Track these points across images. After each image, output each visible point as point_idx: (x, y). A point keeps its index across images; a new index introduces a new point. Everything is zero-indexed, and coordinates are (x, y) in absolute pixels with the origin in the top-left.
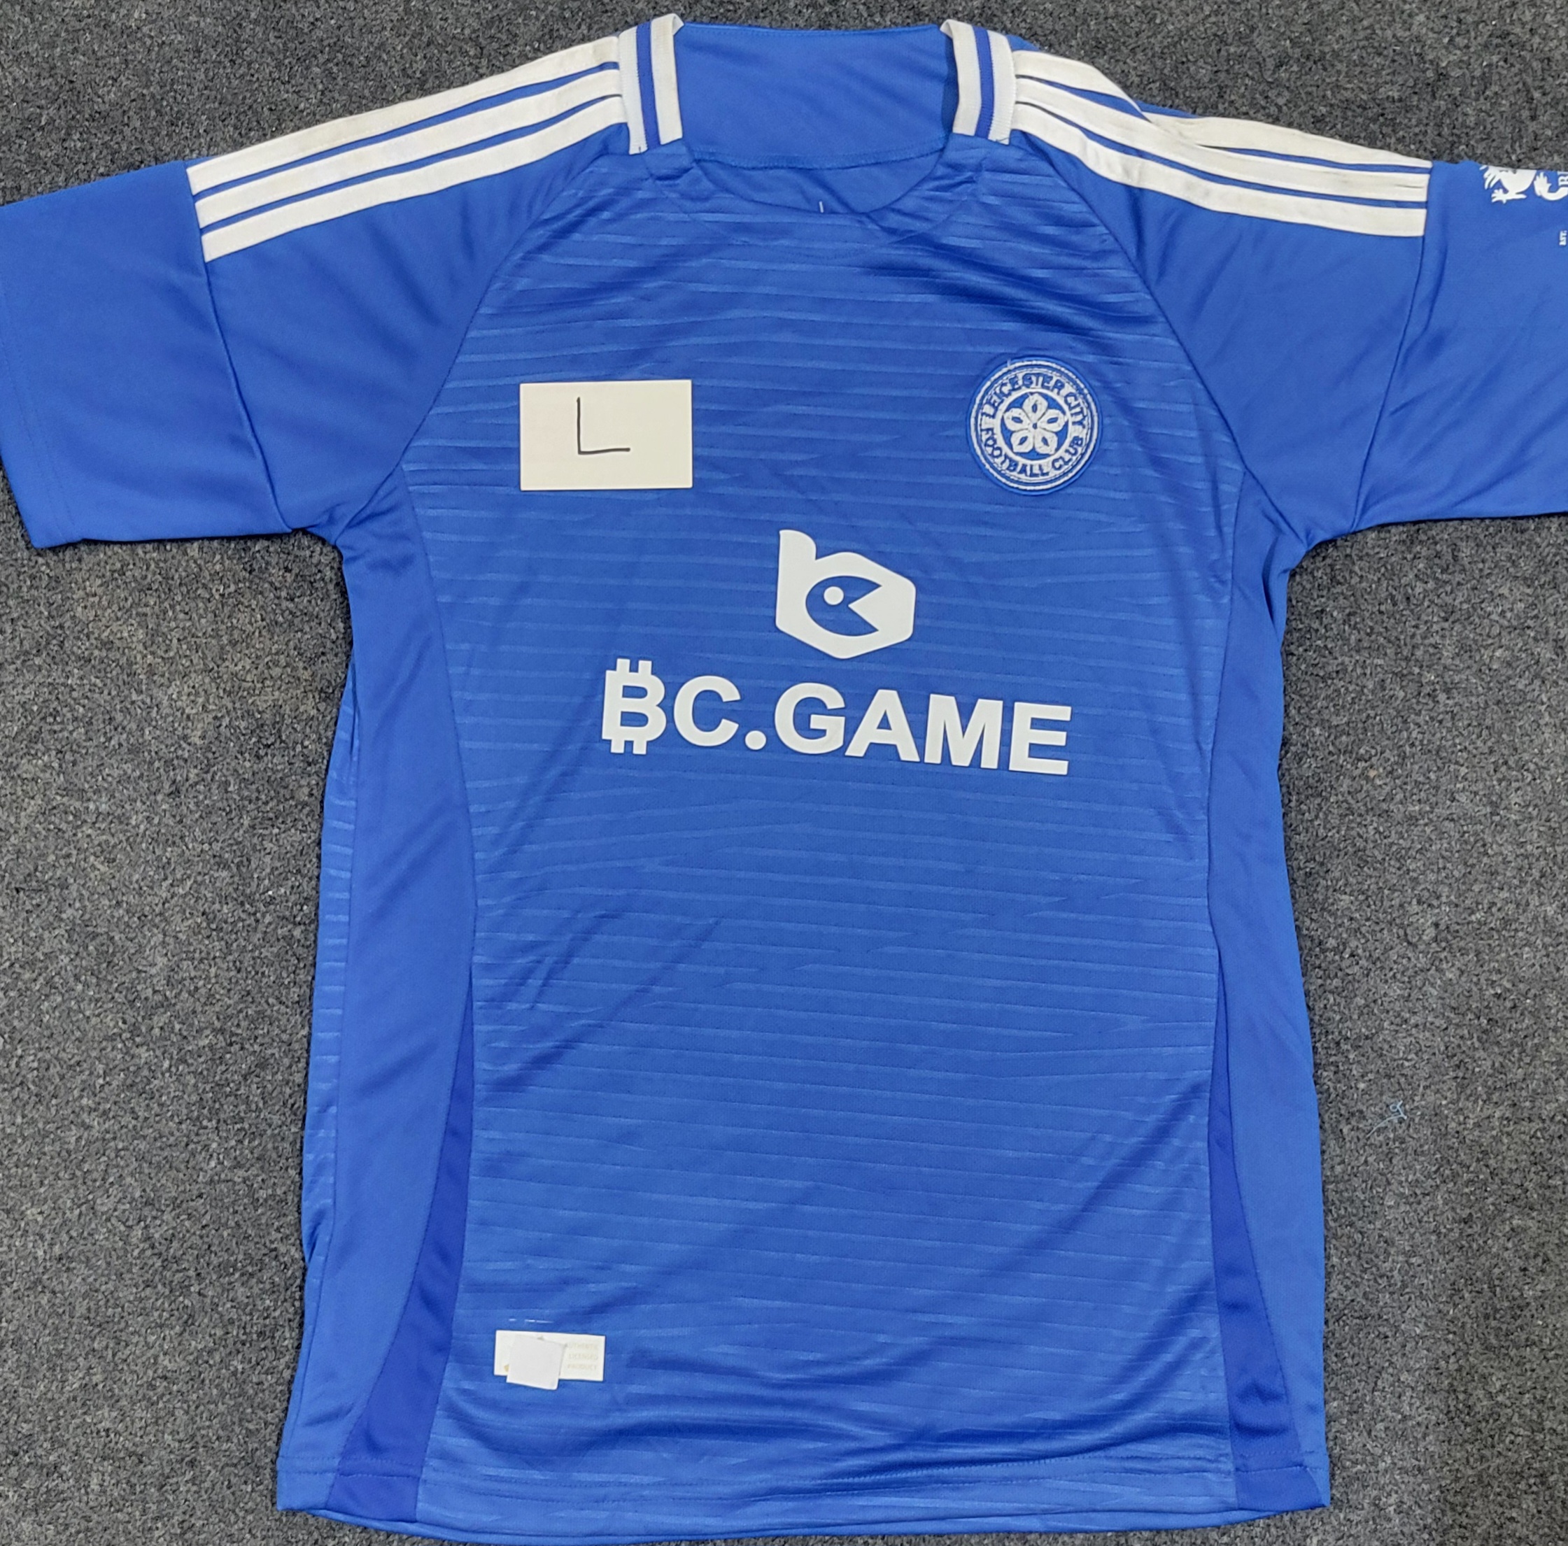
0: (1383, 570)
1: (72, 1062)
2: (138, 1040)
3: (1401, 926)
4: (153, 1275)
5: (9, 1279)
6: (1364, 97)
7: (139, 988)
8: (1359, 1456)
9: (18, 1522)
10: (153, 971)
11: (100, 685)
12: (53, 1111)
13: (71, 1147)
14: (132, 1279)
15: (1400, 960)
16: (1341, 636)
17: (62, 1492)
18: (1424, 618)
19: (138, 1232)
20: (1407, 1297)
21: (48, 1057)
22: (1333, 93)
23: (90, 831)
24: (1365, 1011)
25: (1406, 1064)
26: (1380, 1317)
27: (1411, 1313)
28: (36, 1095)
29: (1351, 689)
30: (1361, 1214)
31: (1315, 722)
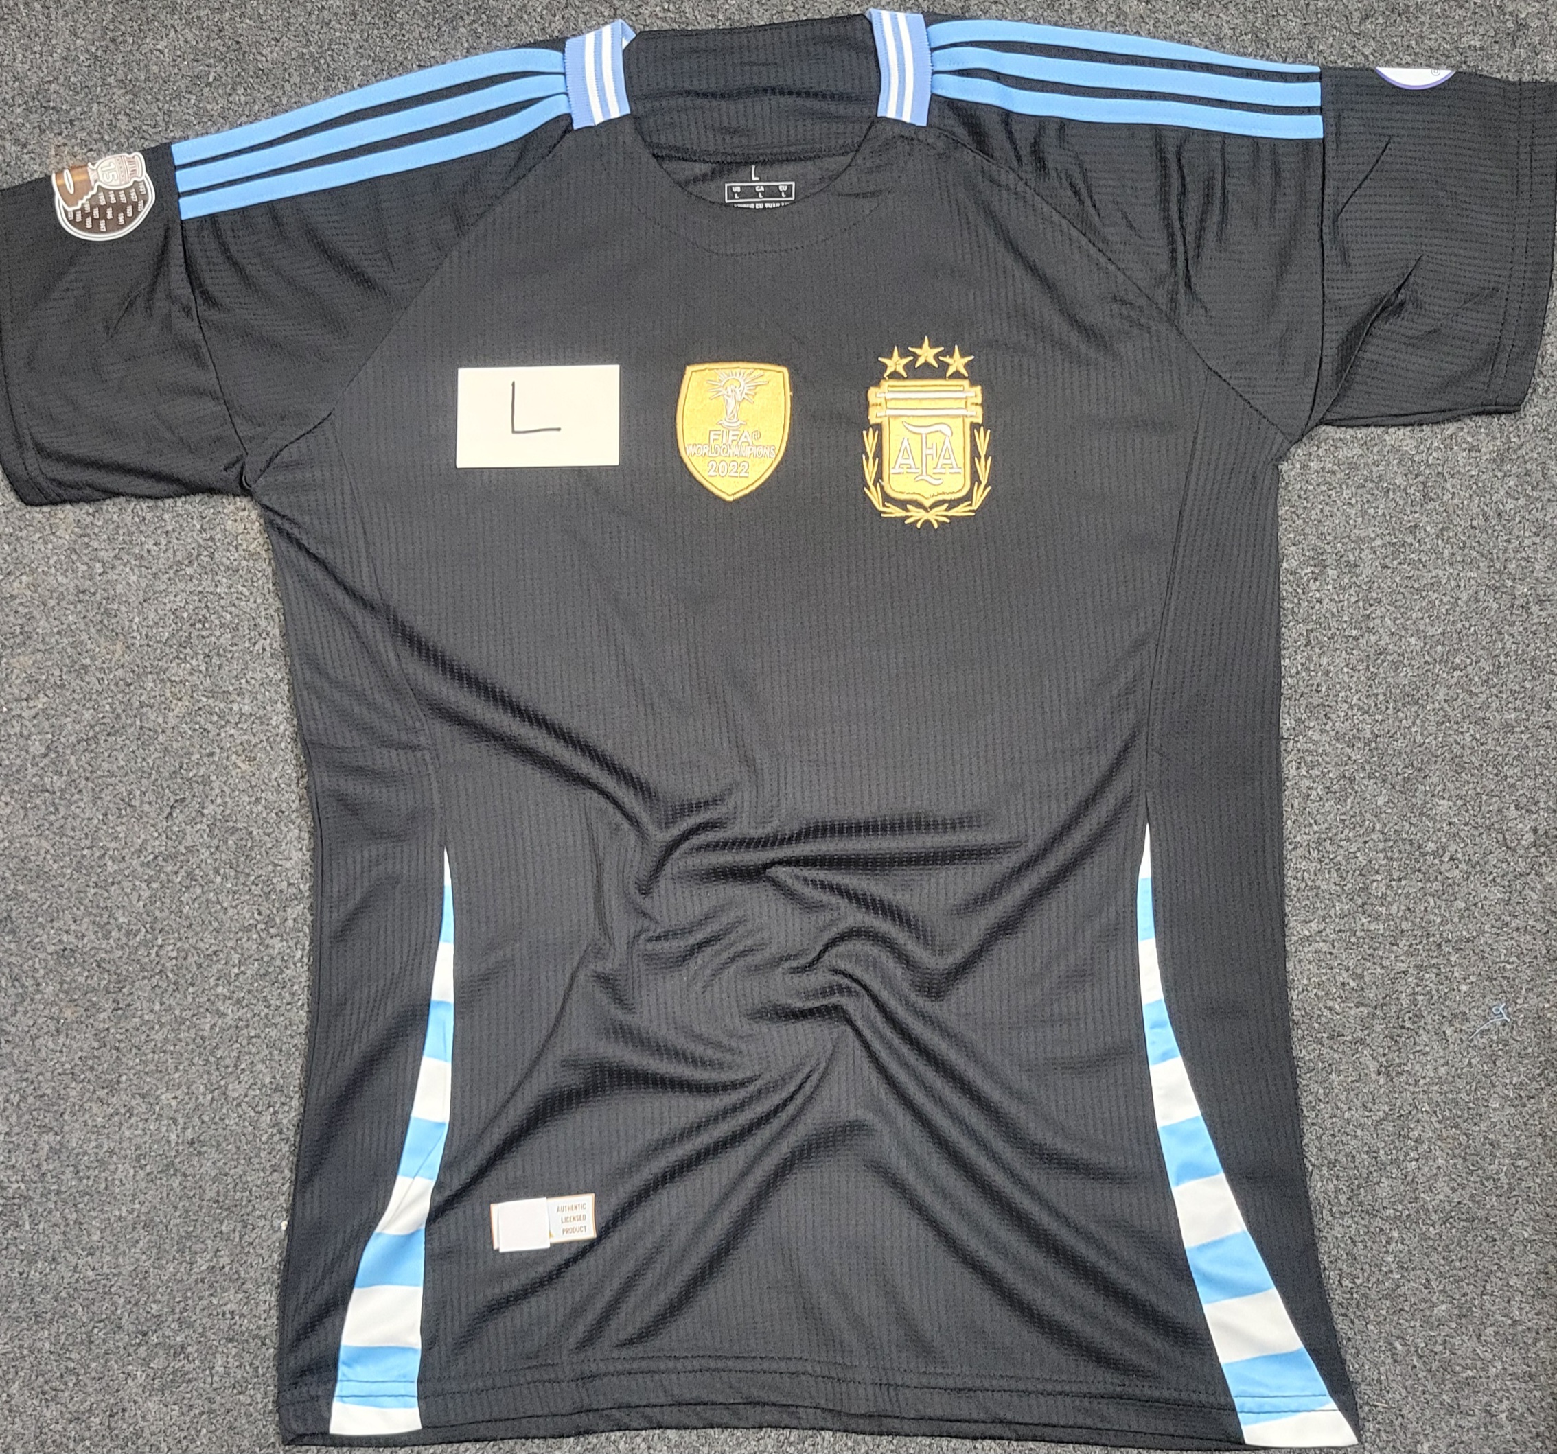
0: (1474, 487)
1: (210, 952)
2: (272, 931)
3: (1500, 831)
4: (281, 1160)
5: (143, 1162)
6: (1447, 46)
7: (275, 881)
8: (1469, 1361)
9: (144, 1402)
10: (288, 865)
11: (247, 593)
12: (190, 999)
13: (206, 1034)
14: (260, 1163)
15: (1499, 864)
16: (1434, 550)
17: (187, 1373)
18: (1516, 532)
19: (267, 1118)
20: (1514, 1200)
21: (186, 946)
22: (1417, 43)
23: (233, 731)
24: (1466, 914)
25: (1508, 967)
26: (1487, 1220)
27: (1520, 1216)
28: (175, 984)
29: (1445, 600)
30: (1466, 1115)
31: (1410, 632)
